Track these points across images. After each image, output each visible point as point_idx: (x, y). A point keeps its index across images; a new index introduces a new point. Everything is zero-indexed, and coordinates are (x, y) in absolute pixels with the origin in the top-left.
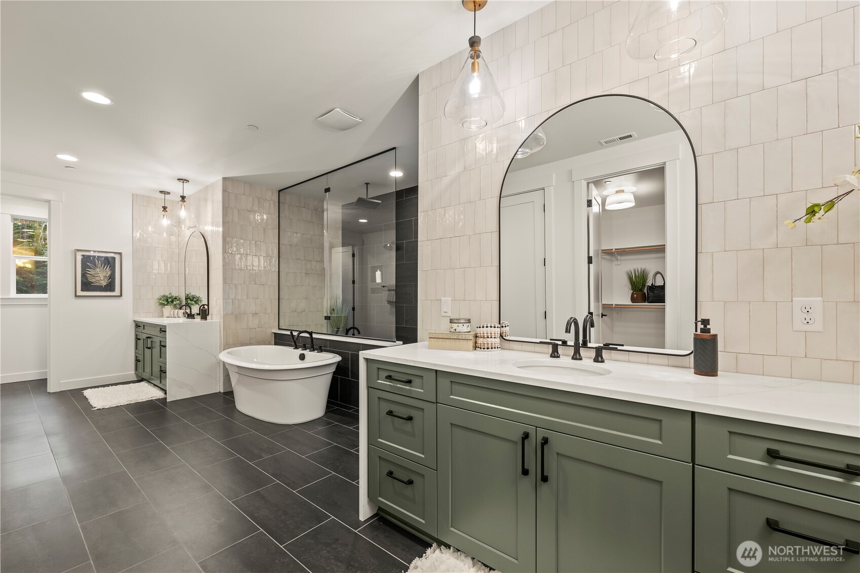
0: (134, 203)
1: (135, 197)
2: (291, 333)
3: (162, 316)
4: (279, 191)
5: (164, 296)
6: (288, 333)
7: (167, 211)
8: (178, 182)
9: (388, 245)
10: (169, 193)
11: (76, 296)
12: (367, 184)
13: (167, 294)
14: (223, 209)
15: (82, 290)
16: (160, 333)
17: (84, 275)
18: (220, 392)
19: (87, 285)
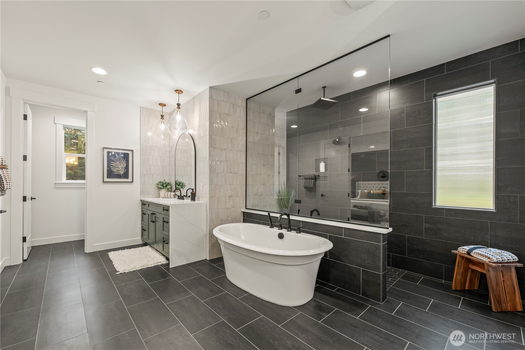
0: (141, 114)
1: (142, 109)
2: (269, 214)
3: (159, 197)
4: (247, 99)
5: (160, 182)
6: (266, 214)
7: (164, 119)
8: (174, 92)
9: (337, 140)
10: (165, 105)
11: (104, 182)
12: (324, 87)
13: (162, 180)
14: (210, 112)
15: (108, 177)
16: (163, 211)
17: (108, 167)
18: (206, 259)
19: (111, 174)
